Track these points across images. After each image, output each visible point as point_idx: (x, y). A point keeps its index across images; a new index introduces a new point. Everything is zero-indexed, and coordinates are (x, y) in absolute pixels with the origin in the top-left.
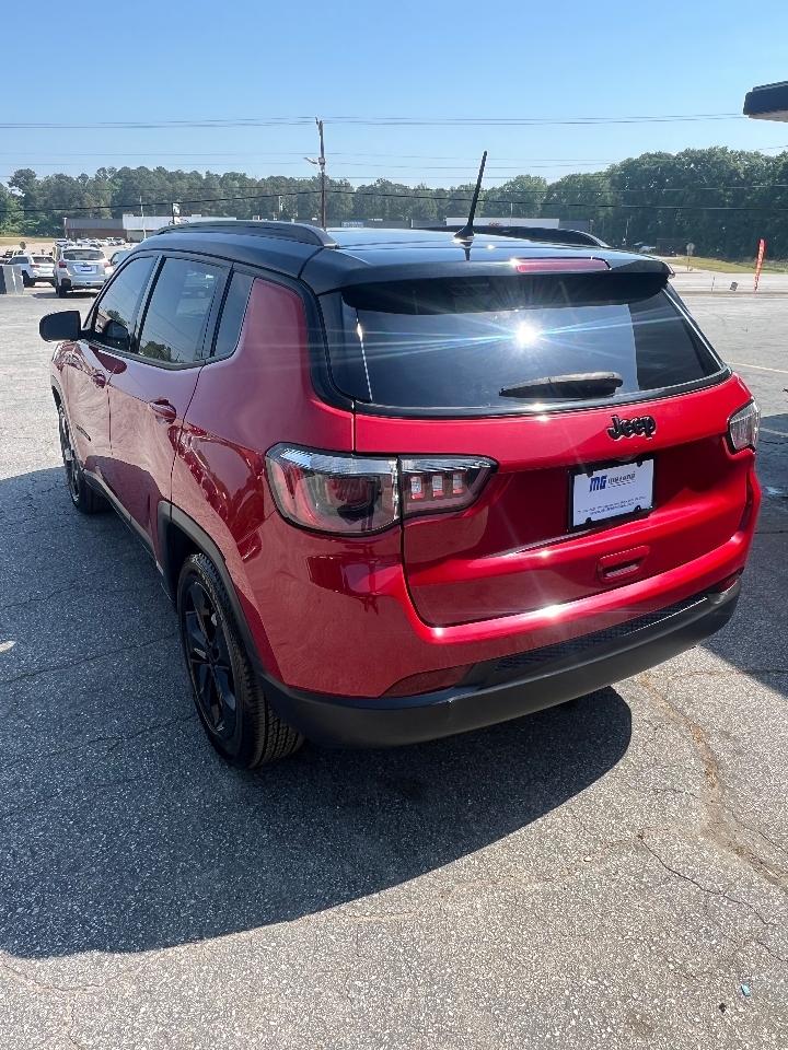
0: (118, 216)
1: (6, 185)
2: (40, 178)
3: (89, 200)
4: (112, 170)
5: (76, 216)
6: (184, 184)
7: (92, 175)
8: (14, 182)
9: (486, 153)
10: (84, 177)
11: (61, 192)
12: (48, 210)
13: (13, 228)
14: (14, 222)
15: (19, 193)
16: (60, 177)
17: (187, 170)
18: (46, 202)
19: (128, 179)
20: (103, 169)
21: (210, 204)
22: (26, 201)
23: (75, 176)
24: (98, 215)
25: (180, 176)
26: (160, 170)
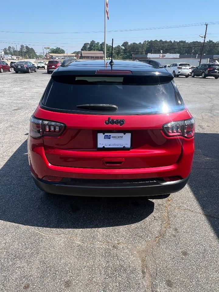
0: (147, 54)
1: (121, 46)
2: (129, 44)
3: (140, 50)
4: (148, 41)
5: (136, 54)
6: (167, 44)
7: (142, 43)
8: (123, 45)
9: (113, 39)
10: (140, 43)
11: (133, 47)
12: (129, 52)
13: (120, 57)
14: (121, 55)
15: (123, 48)
16: (134, 43)
17: (168, 41)
18: (129, 50)
19: (151, 43)
20: (145, 41)
21: (173, 50)
22: (125, 50)
23: (138, 43)
24: (142, 53)
25: (166, 42)
26: (161, 41)
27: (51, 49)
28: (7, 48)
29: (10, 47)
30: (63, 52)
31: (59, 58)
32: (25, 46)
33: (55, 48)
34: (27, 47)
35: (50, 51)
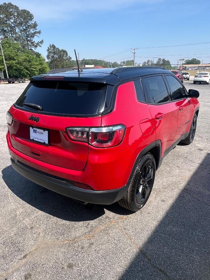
27: (186, 60)
28: (147, 62)
29: (149, 61)
30: (198, 62)
31: (192, 69)
32: (162, 59)
33: (190, 59)
34: (164, 60)
35: (185, 63)
